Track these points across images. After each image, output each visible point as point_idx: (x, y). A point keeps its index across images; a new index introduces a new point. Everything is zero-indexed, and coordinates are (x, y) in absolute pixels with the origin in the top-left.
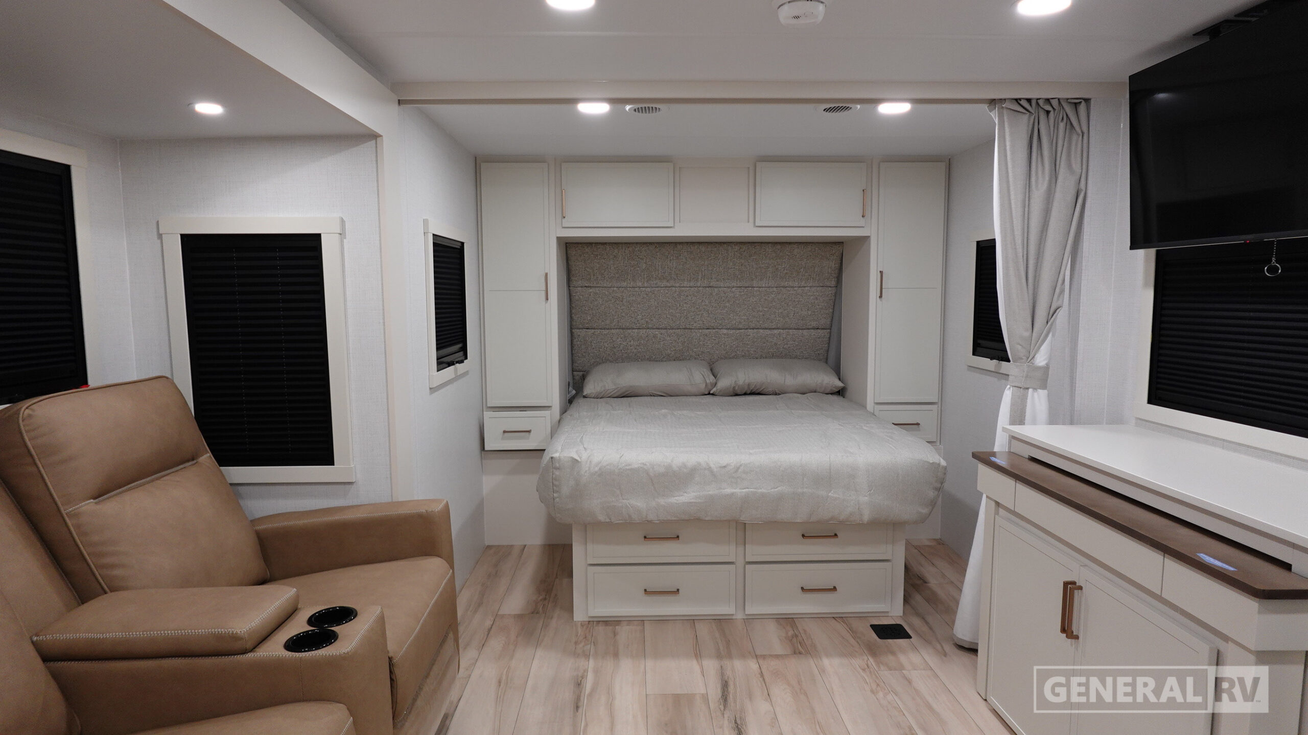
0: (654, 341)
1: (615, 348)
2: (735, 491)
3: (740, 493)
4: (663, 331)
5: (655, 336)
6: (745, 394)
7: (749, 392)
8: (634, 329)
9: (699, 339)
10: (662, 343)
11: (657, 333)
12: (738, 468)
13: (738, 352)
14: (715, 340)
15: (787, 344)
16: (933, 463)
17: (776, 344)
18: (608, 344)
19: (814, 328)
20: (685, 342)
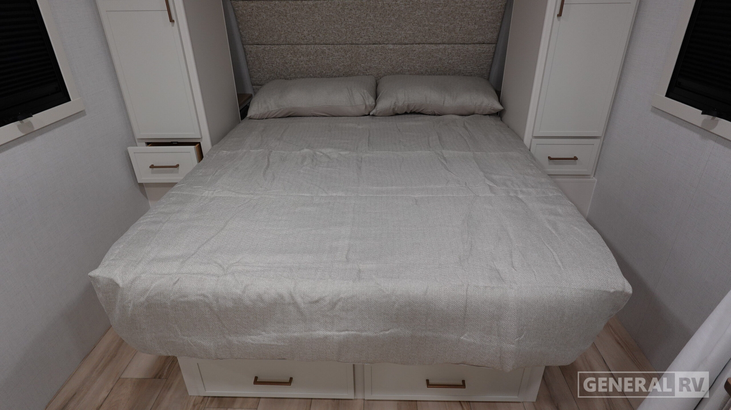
0: (323, 56)
1: (286, 63)
2: (329, 333)
3: (338, 336)
4: (331, 47)
5: (323, 52)
6: (406, 113)
7: (408, 112)
8: (302, 44)
9: (366, 54)
10: (331, 58)
11: (325, 48)
12: (335, 304)
13: (404, 67)
14: (382, 55)
15: (452, 59)
16: (614, 292)
17: (441, 59)
18: (279, 60)
19: (479, 43)
20: (352, 57)
